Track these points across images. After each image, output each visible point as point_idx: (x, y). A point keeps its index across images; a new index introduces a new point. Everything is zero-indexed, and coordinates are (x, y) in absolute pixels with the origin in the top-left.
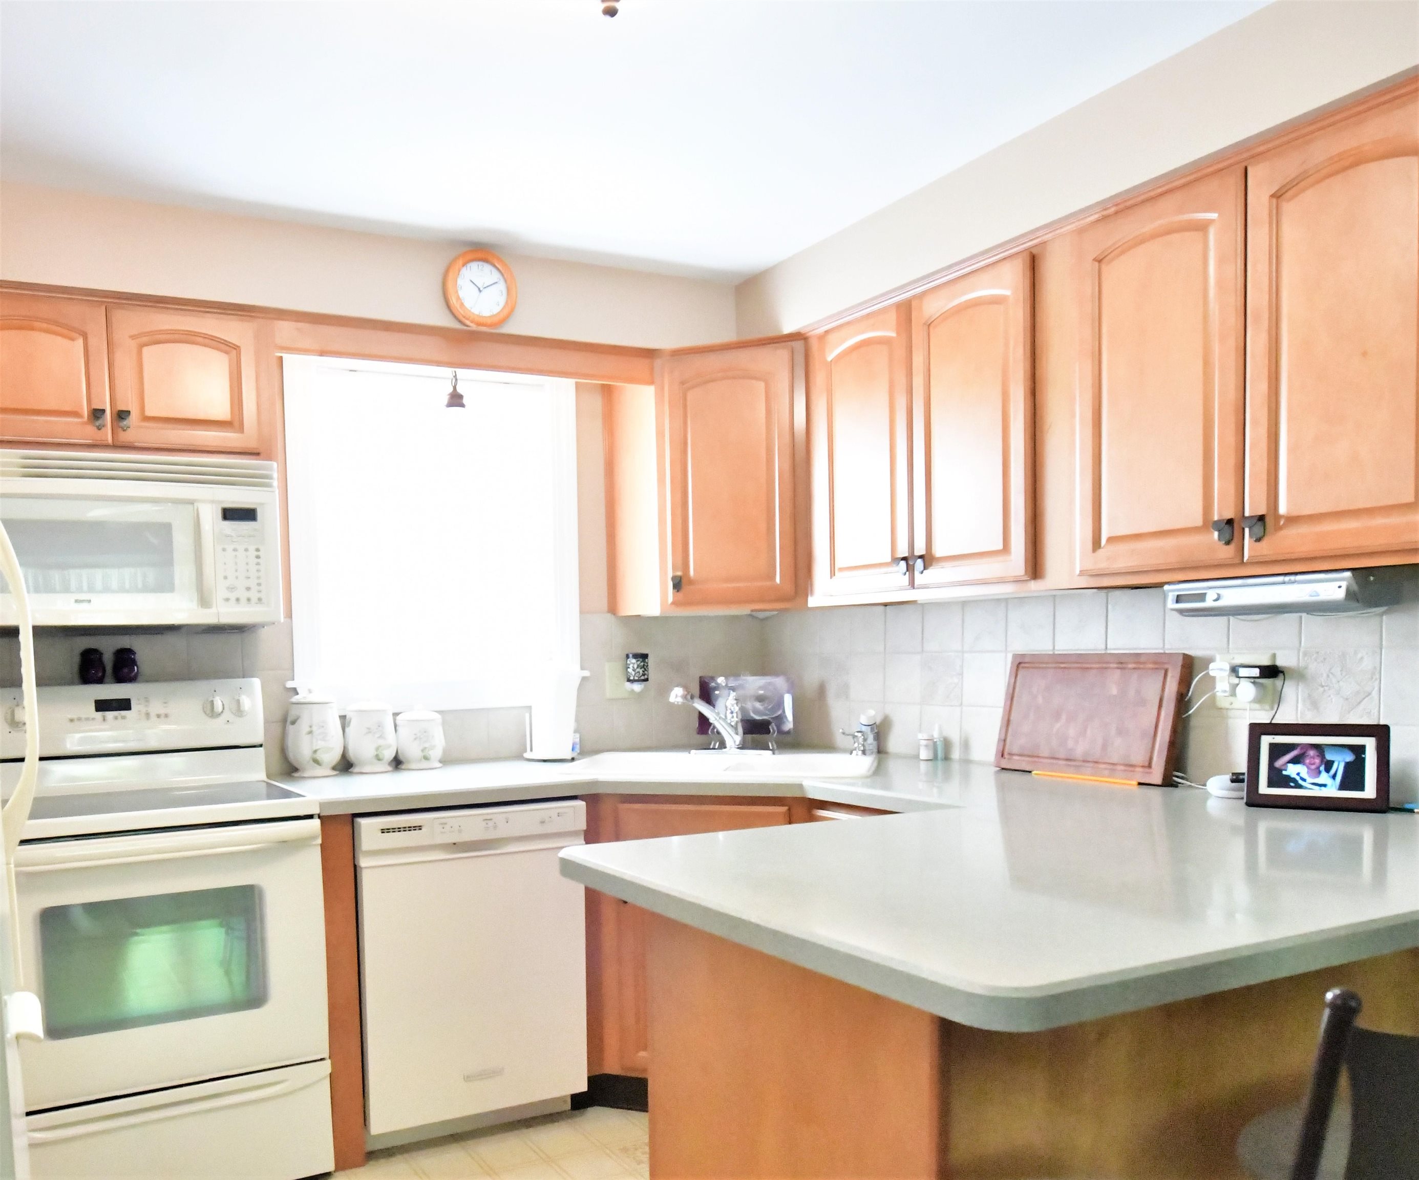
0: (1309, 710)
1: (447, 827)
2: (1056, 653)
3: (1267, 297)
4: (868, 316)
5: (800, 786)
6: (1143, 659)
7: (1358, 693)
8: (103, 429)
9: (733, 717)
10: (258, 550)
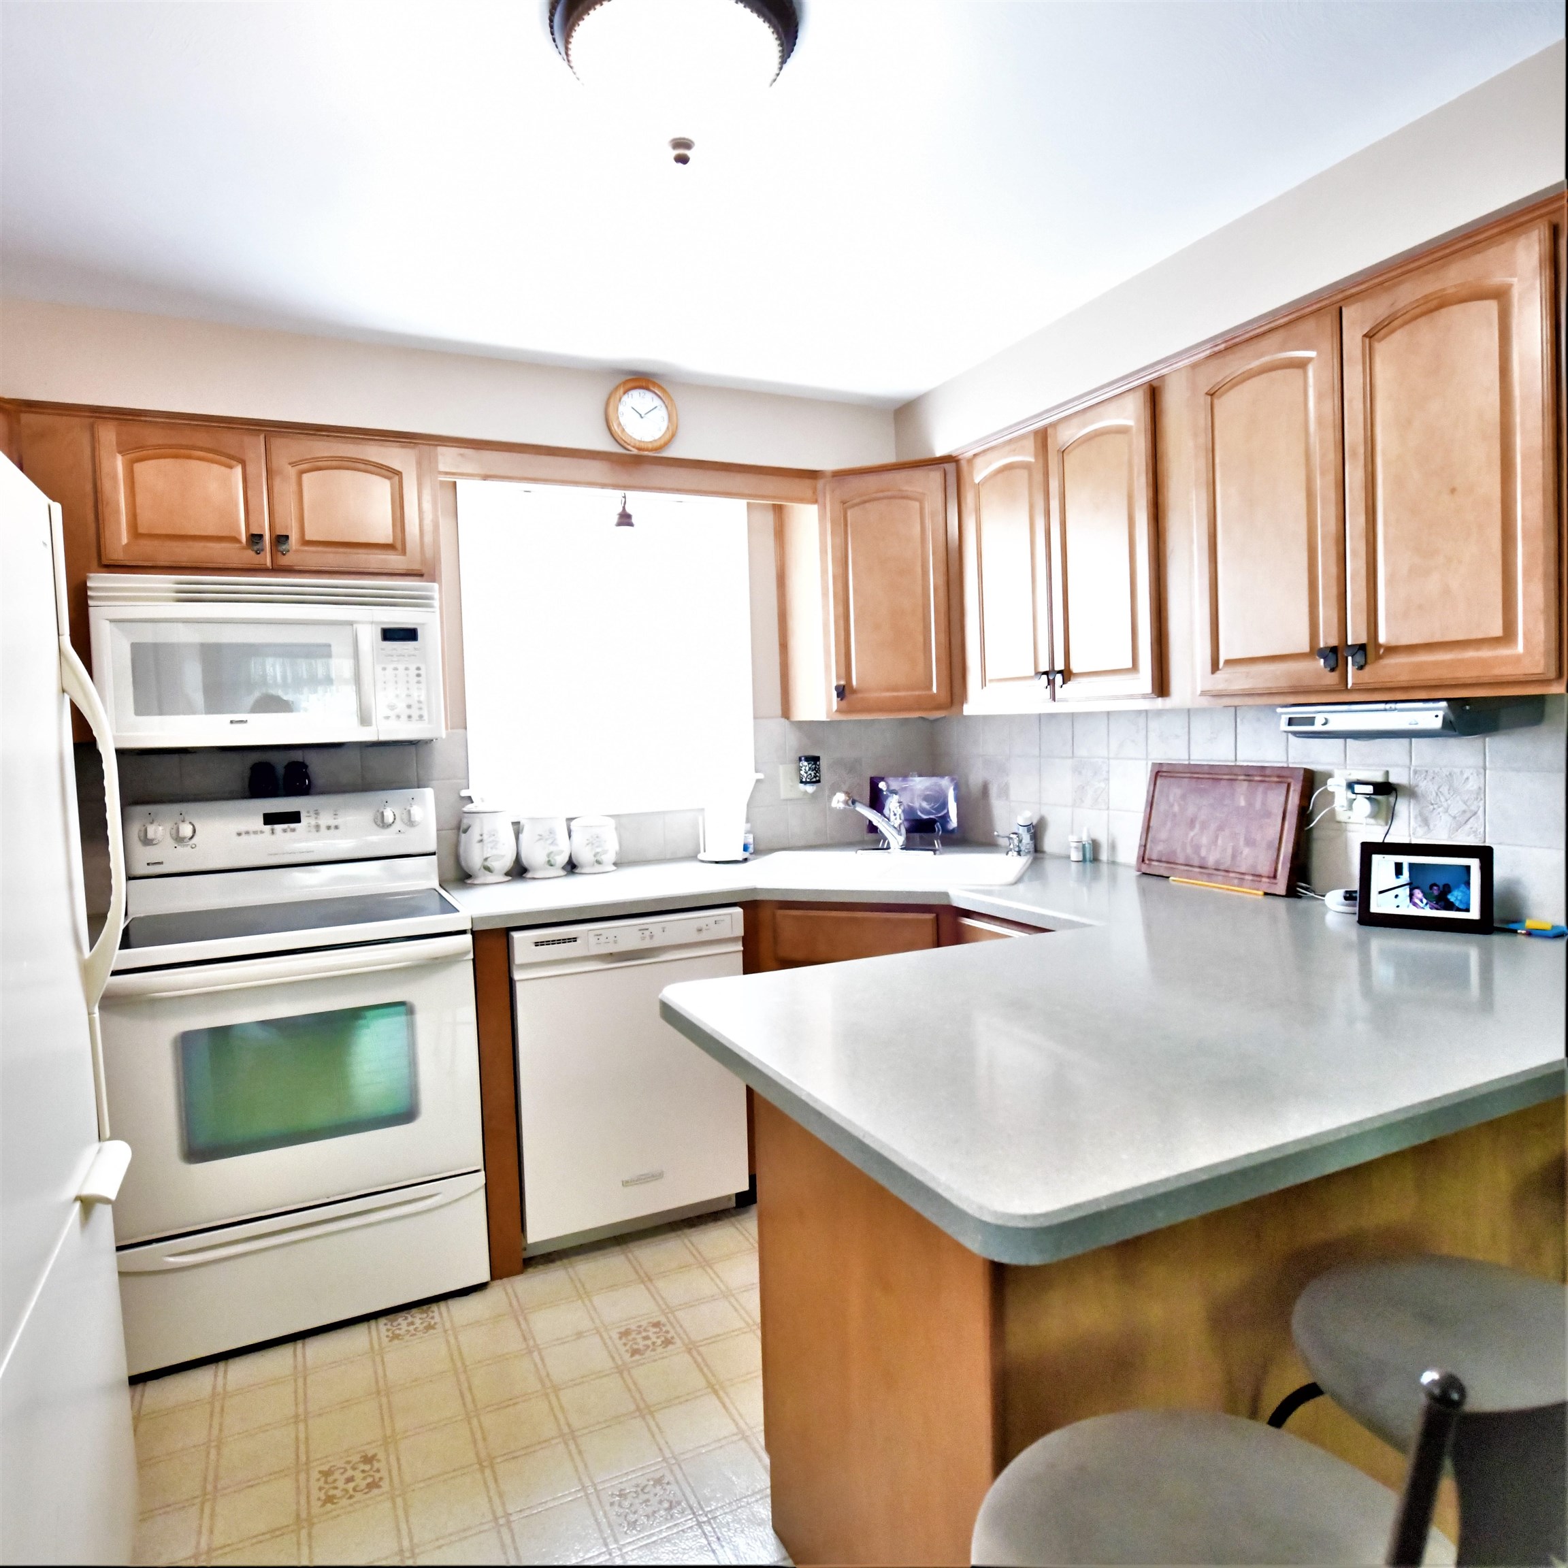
0: (1420, 826)
1: (602, 939)
2: (1192, 763)
3: (1362, 432)
4: (1011, 441)
5: (946, 895)
6: (1268, 772)
7: (1464, 812)
8: (262, 553)
9: (896, 819)
10: (418, 669)
